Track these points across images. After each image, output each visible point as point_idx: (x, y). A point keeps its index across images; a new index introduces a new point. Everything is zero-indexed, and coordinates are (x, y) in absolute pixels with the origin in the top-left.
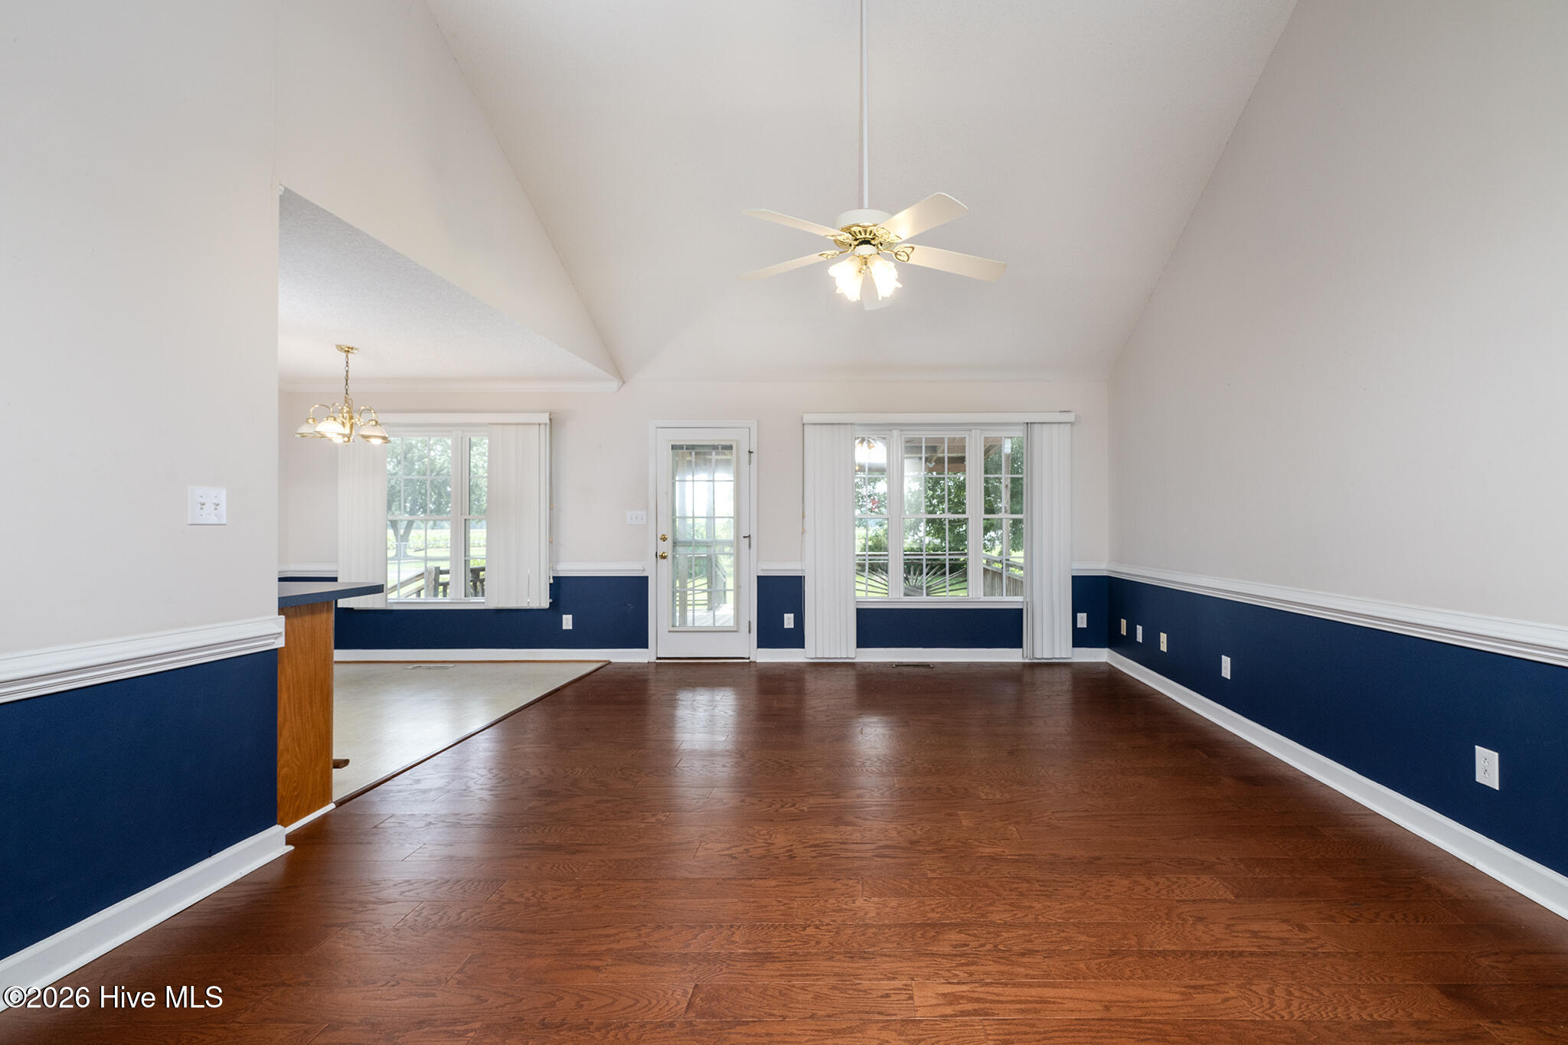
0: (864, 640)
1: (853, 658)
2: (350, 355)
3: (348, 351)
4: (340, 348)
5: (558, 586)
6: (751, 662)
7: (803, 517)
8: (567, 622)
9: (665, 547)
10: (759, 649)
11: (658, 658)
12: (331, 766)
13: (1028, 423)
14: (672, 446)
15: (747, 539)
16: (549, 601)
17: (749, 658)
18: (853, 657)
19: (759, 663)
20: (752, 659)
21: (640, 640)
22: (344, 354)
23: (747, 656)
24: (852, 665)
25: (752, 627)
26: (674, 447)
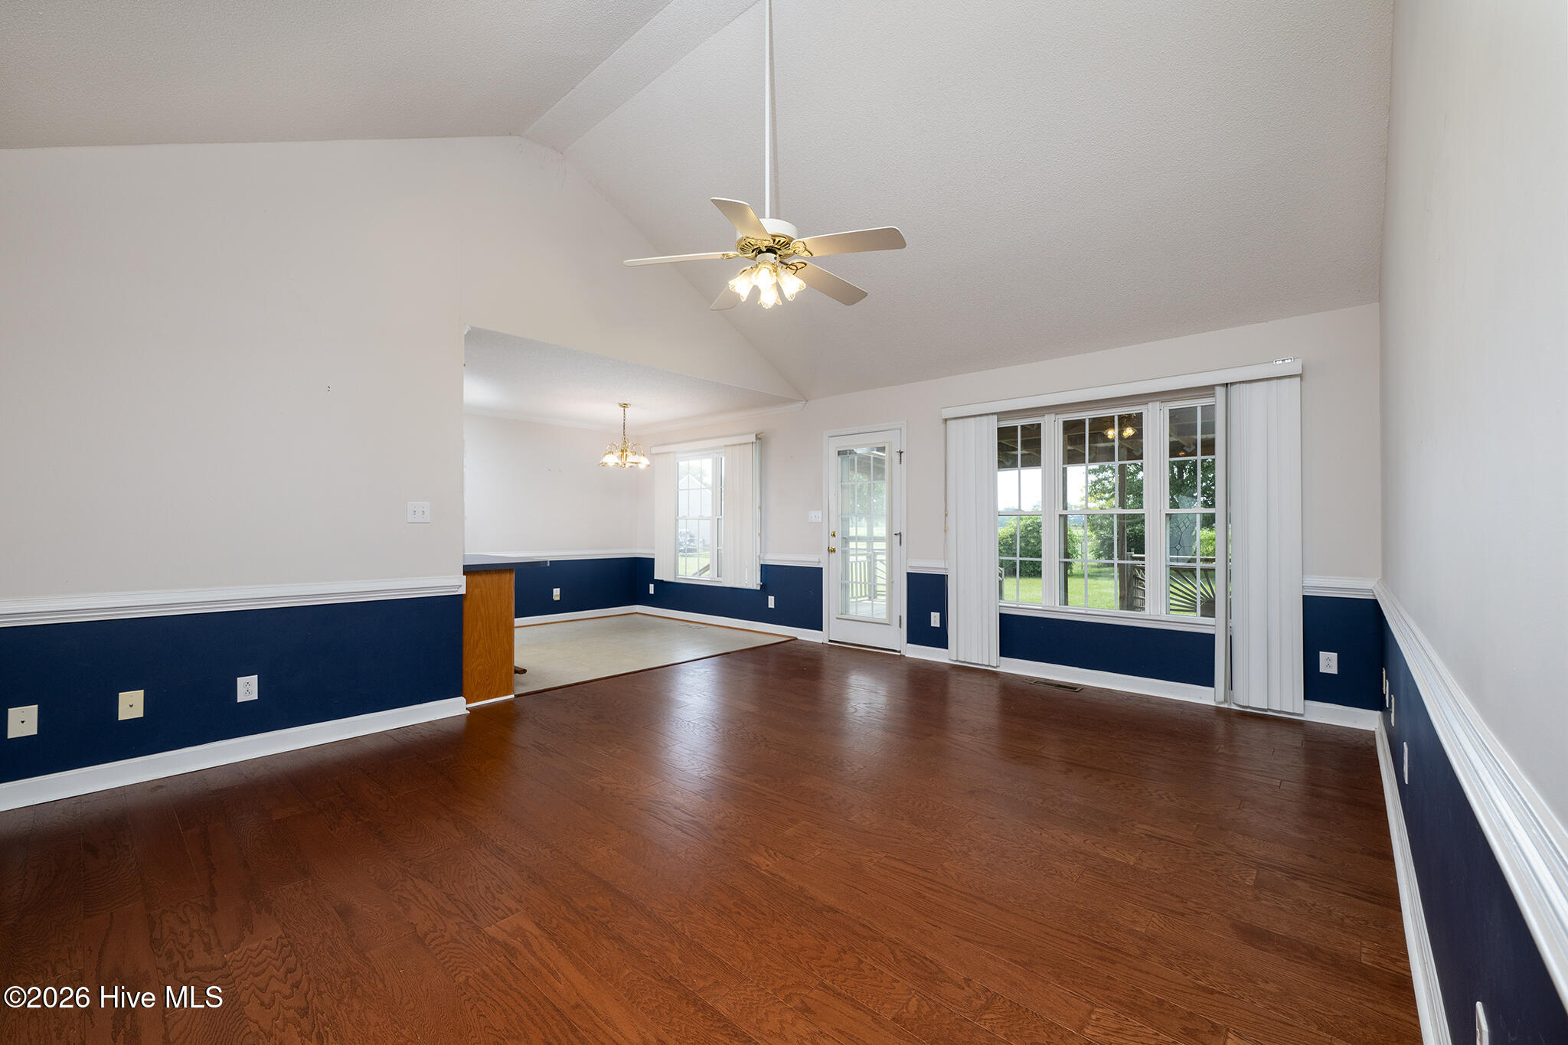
0: (1008, 649)
1: (995, 667)
2: (626, 409)
3: (625, 406)
4: (620, 405)
5: (766, 570)
6: (901, 655)
7: (946, 515)
8: (771, 602)
9: (835, 543)
10: (909, 645)
11: (830, 641)
12: (513, 672)
13: (1227, 384)
14: (839, 452)
15: (898, 537)
16: (759, 582)
17: (900, 652)
18: (995, 665)
19: (908, 657)
20: (902, 653)
21: (815, 622)
22: (623, 409)
23: (898, 649)
24: (995, 674)
25: (902, 621)
26: (839, 453)
